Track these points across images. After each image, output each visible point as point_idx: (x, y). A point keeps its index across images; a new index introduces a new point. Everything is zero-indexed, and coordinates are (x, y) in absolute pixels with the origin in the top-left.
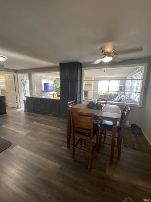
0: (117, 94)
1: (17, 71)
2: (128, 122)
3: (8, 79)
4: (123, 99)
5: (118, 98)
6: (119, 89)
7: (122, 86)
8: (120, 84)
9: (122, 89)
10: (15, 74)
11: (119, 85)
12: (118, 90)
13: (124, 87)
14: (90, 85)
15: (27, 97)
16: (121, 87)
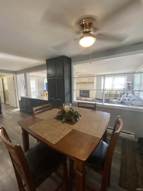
0: (124, 93)
1: (16, 73)
2: (134, 134)
3: (9, 80)
4: (129, 100)
5: (123, 98)
6: (127, 86)
7: (130, 82)
8: (128, 81)
9: (130, 87)
10: (14, 75)
11: (126, 82)
12: (125, 88)
13: (133, 83)
14: (91, 83)
15: (22, 98)
16: (129, 84)
